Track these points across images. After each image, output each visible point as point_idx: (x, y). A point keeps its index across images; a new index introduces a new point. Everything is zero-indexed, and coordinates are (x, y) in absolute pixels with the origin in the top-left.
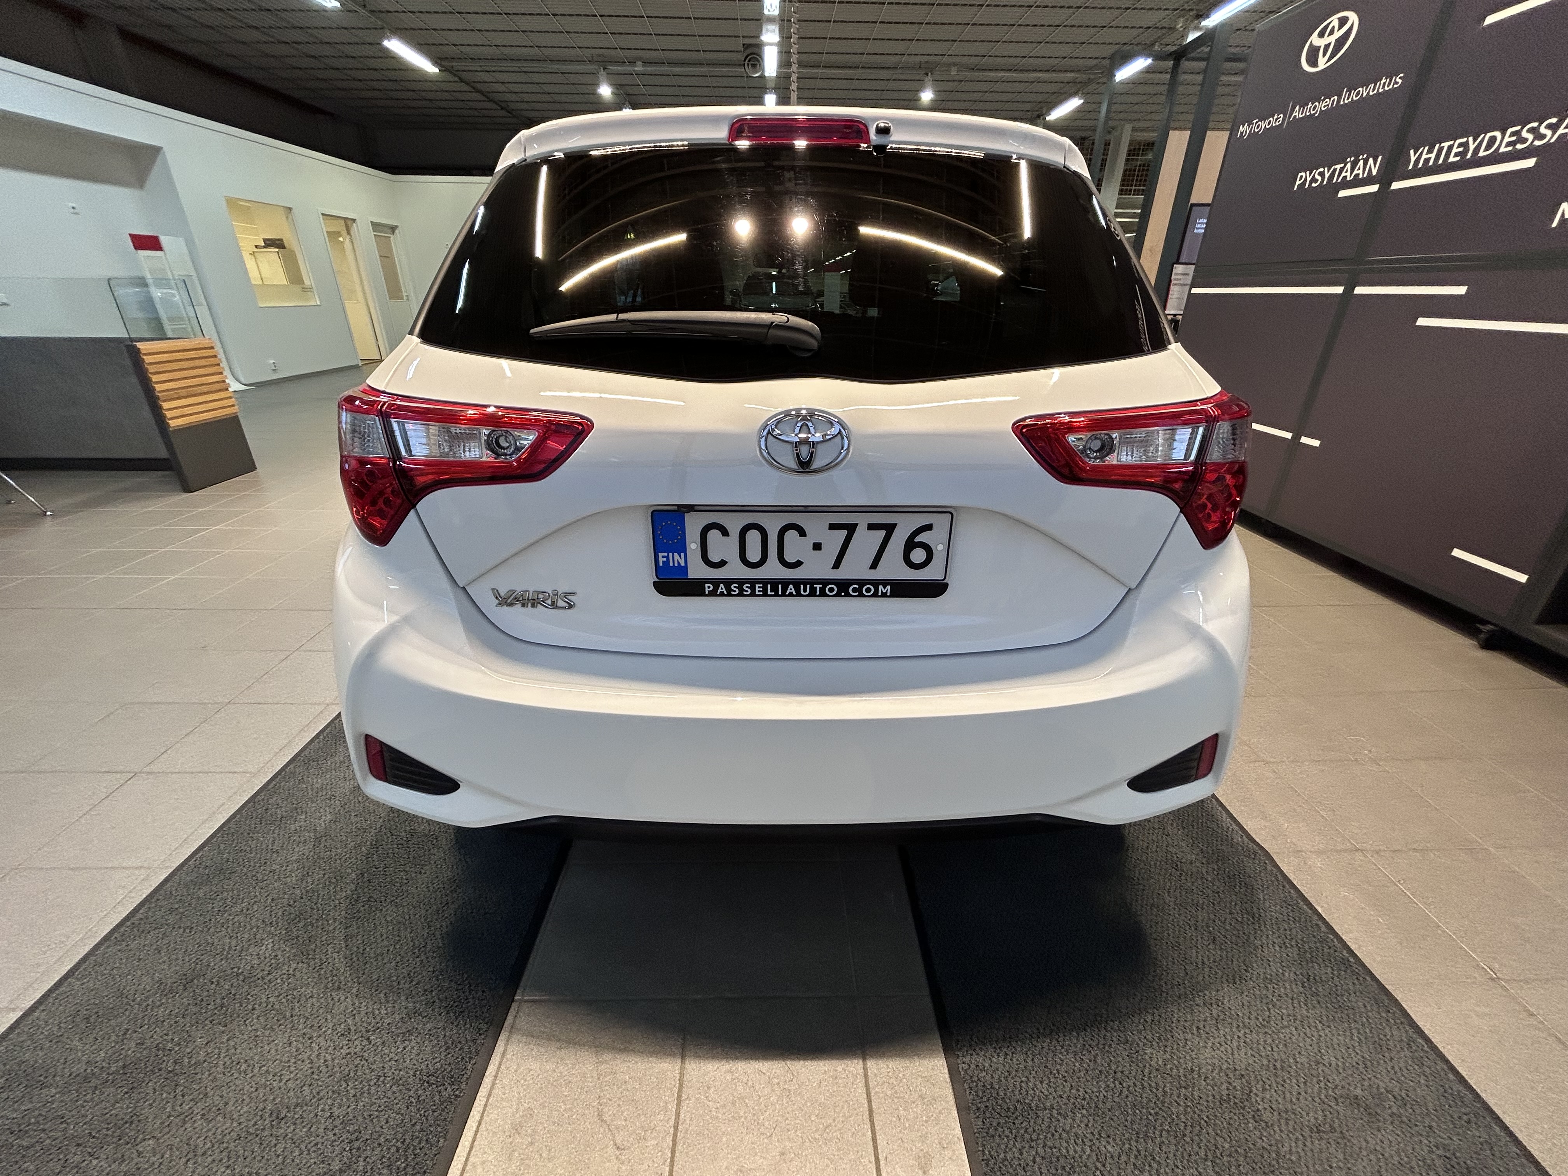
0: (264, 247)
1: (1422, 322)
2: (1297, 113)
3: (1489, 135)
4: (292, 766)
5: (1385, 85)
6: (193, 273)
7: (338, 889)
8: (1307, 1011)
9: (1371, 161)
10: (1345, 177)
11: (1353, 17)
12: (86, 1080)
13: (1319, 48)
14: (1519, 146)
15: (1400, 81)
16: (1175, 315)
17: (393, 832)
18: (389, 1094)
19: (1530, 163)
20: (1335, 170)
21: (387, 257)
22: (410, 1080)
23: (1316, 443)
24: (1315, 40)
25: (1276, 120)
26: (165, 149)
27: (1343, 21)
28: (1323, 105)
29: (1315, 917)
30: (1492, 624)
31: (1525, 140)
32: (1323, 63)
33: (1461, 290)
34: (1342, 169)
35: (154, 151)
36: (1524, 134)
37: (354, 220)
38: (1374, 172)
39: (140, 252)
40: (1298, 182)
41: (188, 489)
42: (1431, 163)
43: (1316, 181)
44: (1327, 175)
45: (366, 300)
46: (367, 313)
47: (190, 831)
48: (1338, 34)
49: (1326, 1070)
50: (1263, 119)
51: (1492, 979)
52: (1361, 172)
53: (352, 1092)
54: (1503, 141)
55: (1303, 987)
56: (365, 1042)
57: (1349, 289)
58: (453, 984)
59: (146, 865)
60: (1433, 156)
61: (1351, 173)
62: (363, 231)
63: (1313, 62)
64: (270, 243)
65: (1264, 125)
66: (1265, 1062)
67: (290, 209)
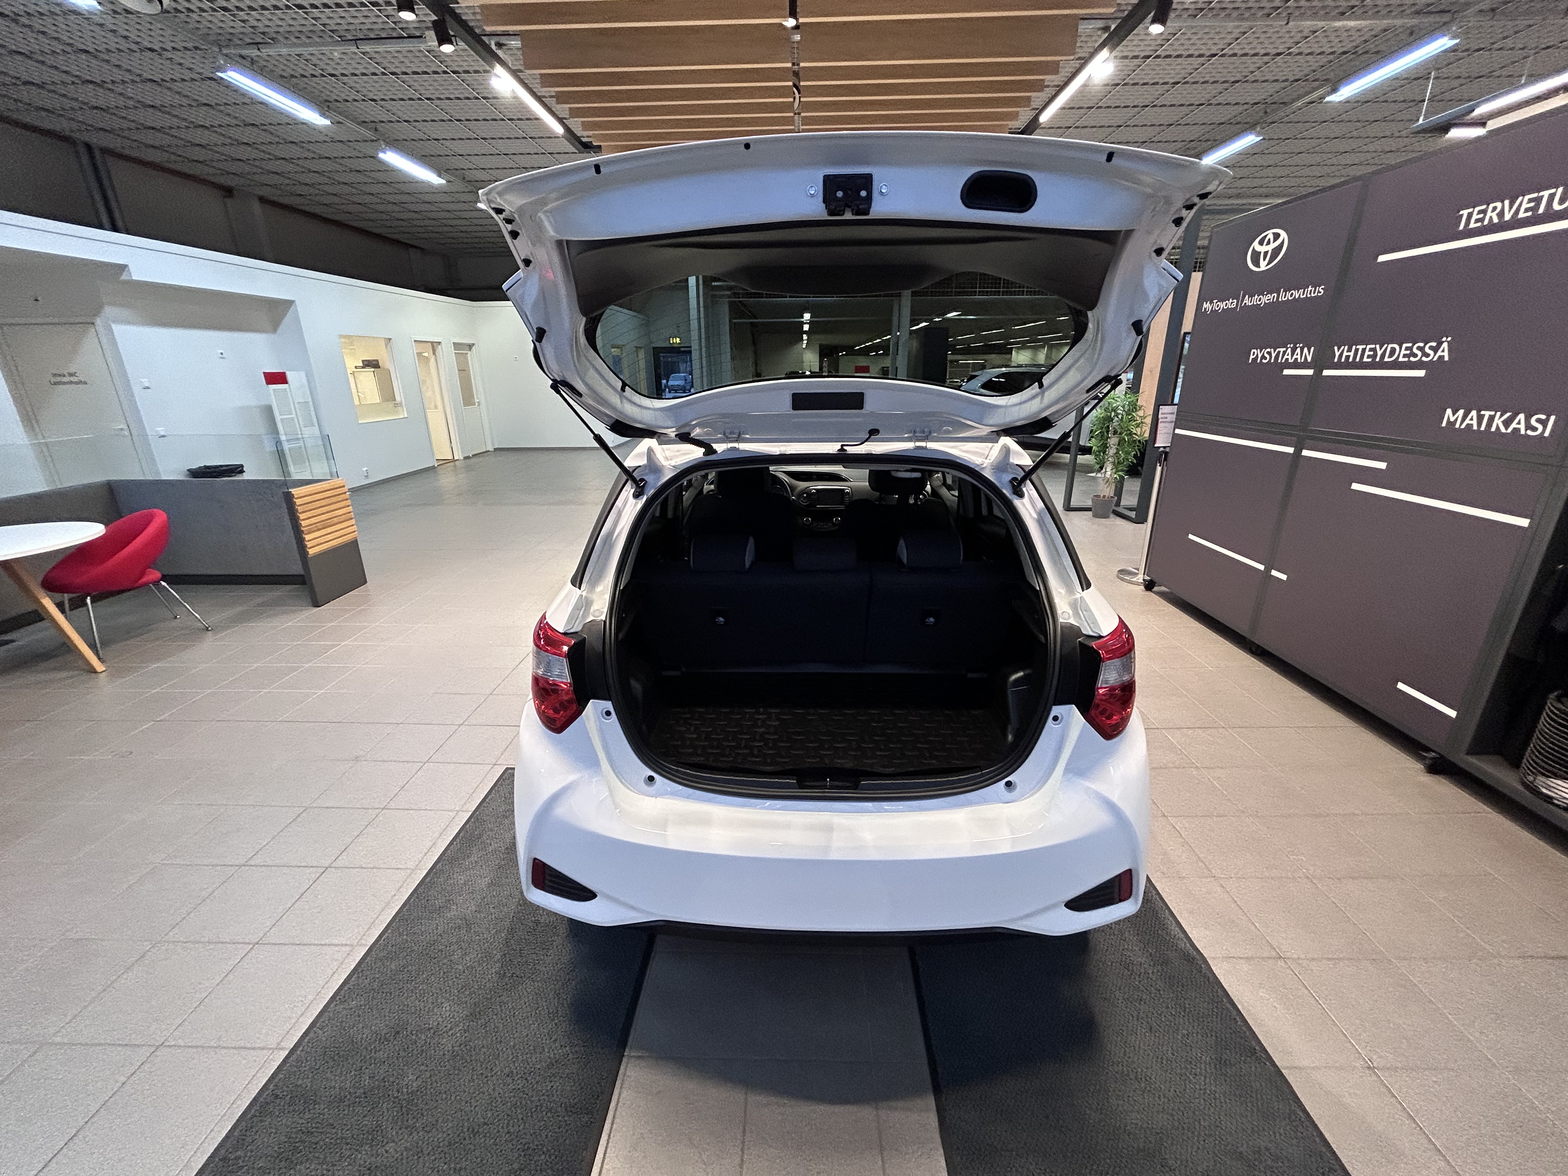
0: (363, 368)
1: (1355, 486)
2: (1247, 301)
3: (1390, 346)
4: (440, 865)
5: (1310, 292)
6: (310, 400)
7: (489, 967)
8: (1215, 1087)
9: (1306, 350)
10: (1287, 359)
11: (1284, 235)
12: (341, 1100)
13: (1260, 253)
14: (1412, 359)
15: (1322, 291)
16: (1164, 447)
17: (523, 922)
18: (545, 1119)
19: (1421, 373)
20: (1279, 352)
21: (464, 371)
22: (559, 1109)
23: (1284, 577)
24: (1256, 245)
25: (1231, 304)
26: (297, 302)
27: (1277, 236)
28: (1266, 299)
29: (1235, 1013)
30: (1433, 751)
31: (1415, 356)
32: (1263, 266)
33: (1383, 465)
34: (1284, 352)
35: (288, 304)
36: (1415, 350)
37: (439, 343)
38: (1309, 359)
39: (270, 386)
40: (1252, 357)
41: (316, 605)
42: (1351, 360)
43: (1266, 358)
44: (1274, 355)
45: (444, 408)
46: (443, 416)
47: (375, 916)
48: (1273, 245)
49: (1222, 1132)
50: (1221, 300)
51: (1369, 1068)
52: (1299, 357)
53: (520, 1116)
54: (1401, 353)
55: (1216, 1068)
56: (524, 1081)
57: (1298, 451)
58: (580, 1042)
59: (348, 942)
60: (1352, 354)
61: (1292, 356)
62: (447, 353)
63: (1257, 264)
64: (368, 364)
65: (1222, 305)
66: (1176, 1124)
67: (390, 339)
